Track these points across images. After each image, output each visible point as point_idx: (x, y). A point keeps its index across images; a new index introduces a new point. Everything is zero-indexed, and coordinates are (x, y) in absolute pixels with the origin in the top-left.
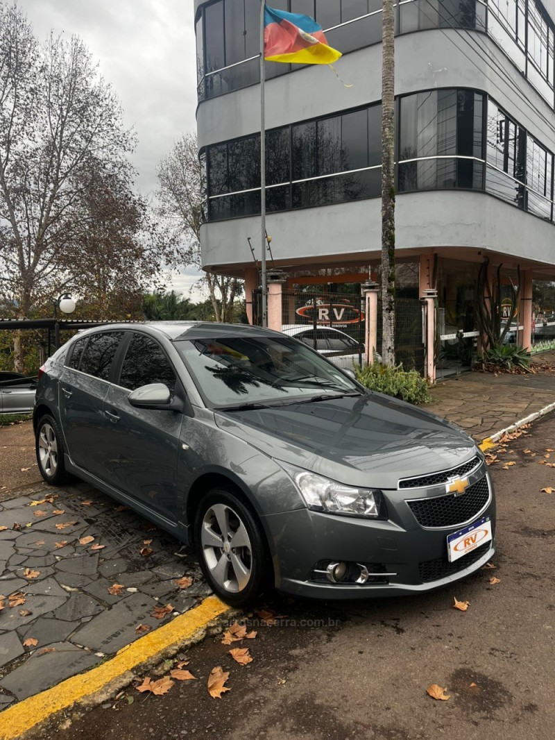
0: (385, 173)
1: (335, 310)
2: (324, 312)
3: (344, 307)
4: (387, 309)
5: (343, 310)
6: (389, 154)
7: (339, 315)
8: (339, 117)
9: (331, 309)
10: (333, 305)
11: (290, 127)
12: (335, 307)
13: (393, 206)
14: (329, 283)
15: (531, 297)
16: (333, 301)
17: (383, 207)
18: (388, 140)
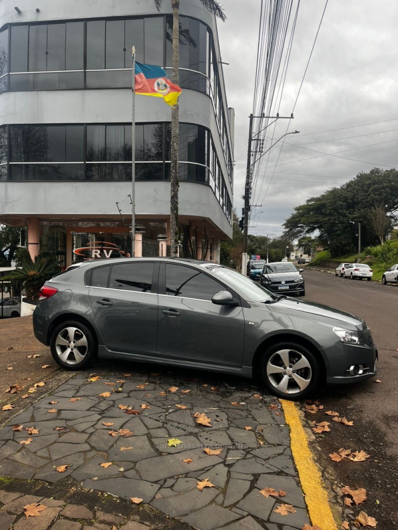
0: (173, 169)
1: (105, 251)
2: (96, 252)
3: (111, 249)
4: (174, 252)
5: (111, 251)
6: (176, 159)
7: (108, 255)
8: (123, 126)
9: (102, 251)
10: (103, 247)
11: (85, 125)
12: (104, 249)
13: (178, 190)
14: (100, 233)
15: (201, 247)
16: (103, 245)
17: (172, 190)
18: (176, 150)
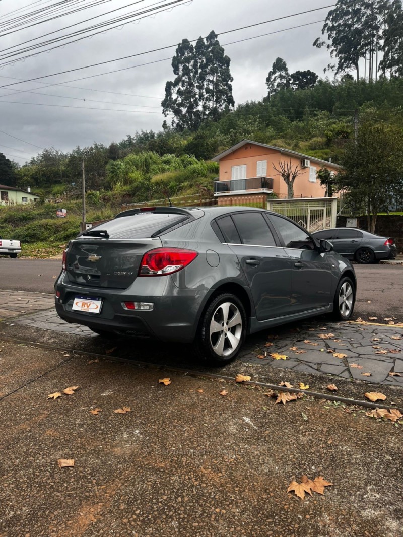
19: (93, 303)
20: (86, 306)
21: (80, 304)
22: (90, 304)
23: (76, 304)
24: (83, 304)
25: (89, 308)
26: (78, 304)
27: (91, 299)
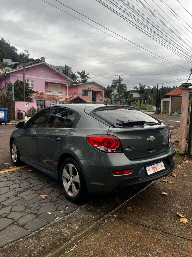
19: (159, 165)
20: (155, 168)
21: (151, 170)
22: (157, 167)
23: (149, 170)
24: (153, 169)
25: (158, 169)
26: (150, 170)
27: (156, 164)
